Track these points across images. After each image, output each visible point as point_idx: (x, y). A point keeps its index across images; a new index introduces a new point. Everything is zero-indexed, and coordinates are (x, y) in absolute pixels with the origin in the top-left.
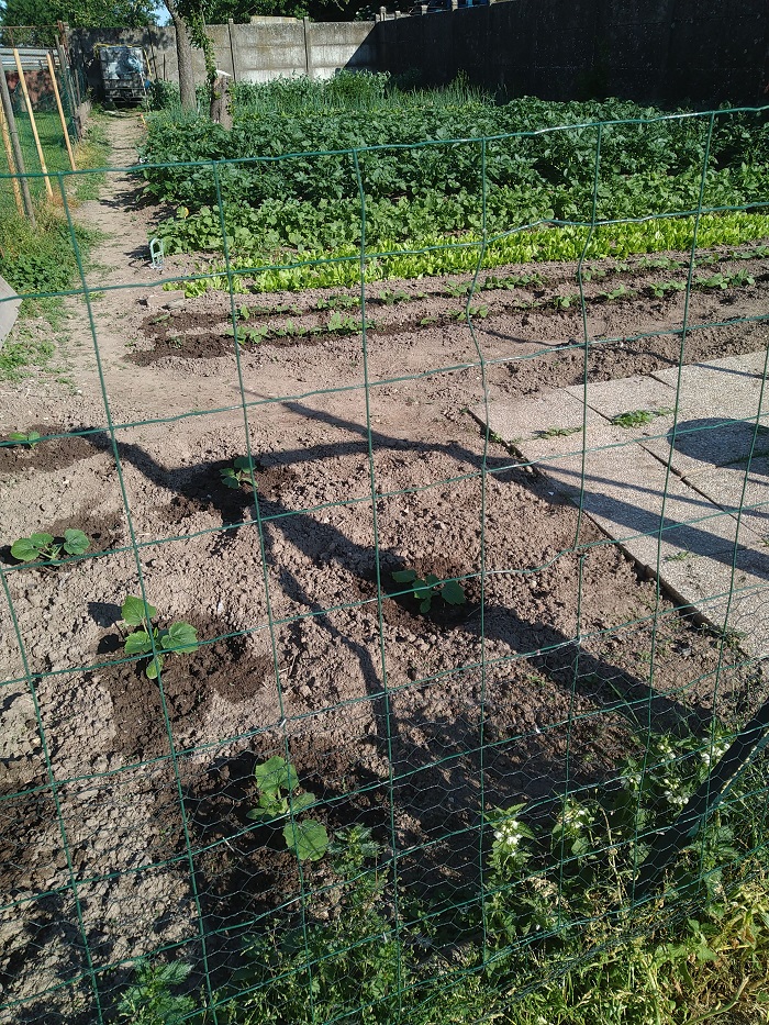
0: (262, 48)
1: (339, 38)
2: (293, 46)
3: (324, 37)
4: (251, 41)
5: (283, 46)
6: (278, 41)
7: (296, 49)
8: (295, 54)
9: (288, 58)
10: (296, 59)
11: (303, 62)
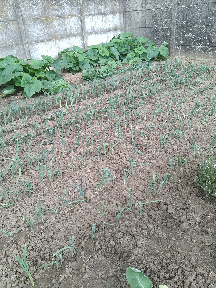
0: (45, 20)
1: (102, 8)
2: (71, 16)
3: (92, 8)
4: (35, 12)
5: (63, 17)
6: (59, 12)
7: (74, 19)
8: (72, 24)
9: (68, 27)
10: (74, 28)
11: (79, 30)
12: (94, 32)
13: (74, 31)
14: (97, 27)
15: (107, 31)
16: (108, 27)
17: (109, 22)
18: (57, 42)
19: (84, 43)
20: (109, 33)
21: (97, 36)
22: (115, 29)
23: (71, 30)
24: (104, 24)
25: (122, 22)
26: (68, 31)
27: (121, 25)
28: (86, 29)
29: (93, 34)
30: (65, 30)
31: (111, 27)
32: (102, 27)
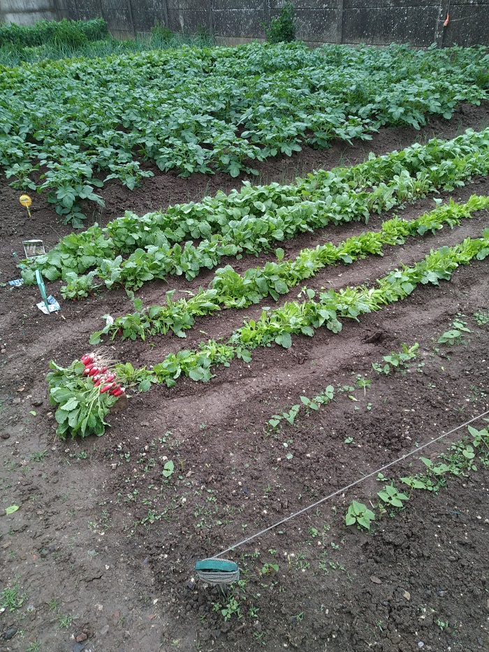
12: (13, 11)
14: (16, 6)
15: (30, 11)
16: (31, 7)
17: (33, 3)
20: (33, 13)
21: (17, 16)
22: (42, 10)
24: (25, 4)
25: (52, 4)
27: (51, 6)
31: (36, 7)
32: (23, 7)
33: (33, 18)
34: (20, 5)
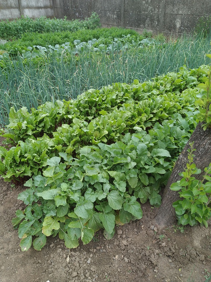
9: (9, 3)
10: (13, 4)
11: (17, 5)
12: (29, 7)
13: (13, 5)
14: (31, 4)
15: (39, 8)
16: (40, 5)
17: (41, 3)
18: (2, 10)
19: (21, 13)
20: (41, 9)
21: (31, 10)
22: (45, 7)
23: (11, 4)
24: (36, 3)
25: (52, 4)
26: (9, 5)
27: (51, 5)
28: (22, 5)
29: (28, 8)
30: (7, 4)
31: (42, 5)
32: (34, 5)
33: (40, 12)
34: (33, 3)
